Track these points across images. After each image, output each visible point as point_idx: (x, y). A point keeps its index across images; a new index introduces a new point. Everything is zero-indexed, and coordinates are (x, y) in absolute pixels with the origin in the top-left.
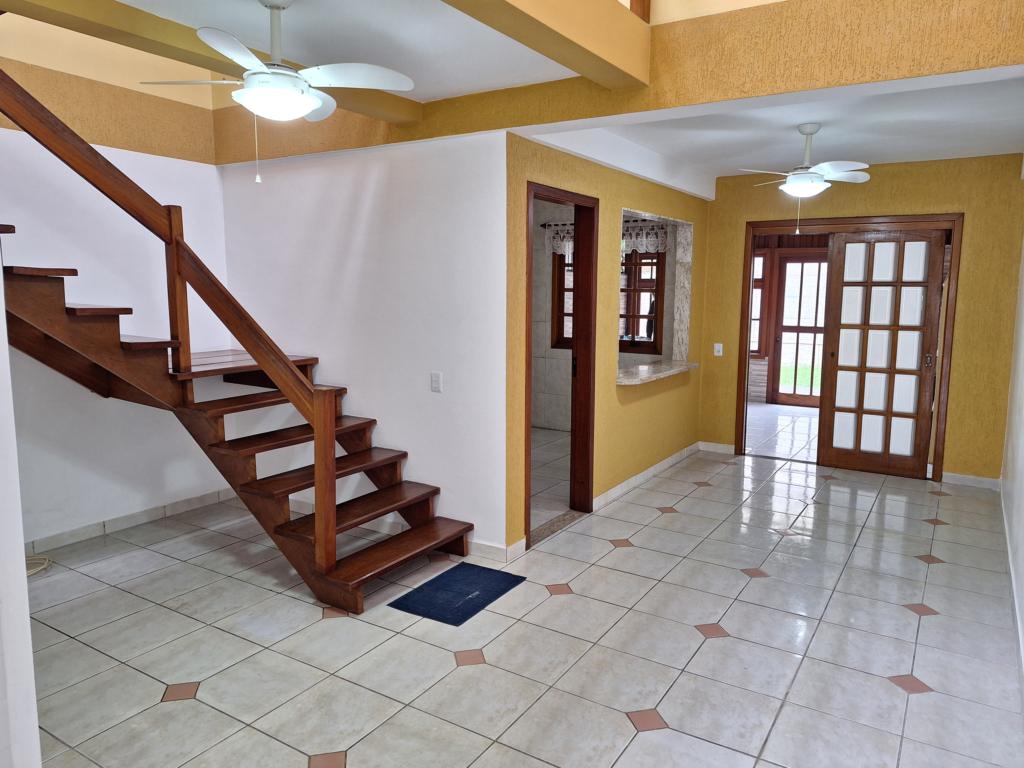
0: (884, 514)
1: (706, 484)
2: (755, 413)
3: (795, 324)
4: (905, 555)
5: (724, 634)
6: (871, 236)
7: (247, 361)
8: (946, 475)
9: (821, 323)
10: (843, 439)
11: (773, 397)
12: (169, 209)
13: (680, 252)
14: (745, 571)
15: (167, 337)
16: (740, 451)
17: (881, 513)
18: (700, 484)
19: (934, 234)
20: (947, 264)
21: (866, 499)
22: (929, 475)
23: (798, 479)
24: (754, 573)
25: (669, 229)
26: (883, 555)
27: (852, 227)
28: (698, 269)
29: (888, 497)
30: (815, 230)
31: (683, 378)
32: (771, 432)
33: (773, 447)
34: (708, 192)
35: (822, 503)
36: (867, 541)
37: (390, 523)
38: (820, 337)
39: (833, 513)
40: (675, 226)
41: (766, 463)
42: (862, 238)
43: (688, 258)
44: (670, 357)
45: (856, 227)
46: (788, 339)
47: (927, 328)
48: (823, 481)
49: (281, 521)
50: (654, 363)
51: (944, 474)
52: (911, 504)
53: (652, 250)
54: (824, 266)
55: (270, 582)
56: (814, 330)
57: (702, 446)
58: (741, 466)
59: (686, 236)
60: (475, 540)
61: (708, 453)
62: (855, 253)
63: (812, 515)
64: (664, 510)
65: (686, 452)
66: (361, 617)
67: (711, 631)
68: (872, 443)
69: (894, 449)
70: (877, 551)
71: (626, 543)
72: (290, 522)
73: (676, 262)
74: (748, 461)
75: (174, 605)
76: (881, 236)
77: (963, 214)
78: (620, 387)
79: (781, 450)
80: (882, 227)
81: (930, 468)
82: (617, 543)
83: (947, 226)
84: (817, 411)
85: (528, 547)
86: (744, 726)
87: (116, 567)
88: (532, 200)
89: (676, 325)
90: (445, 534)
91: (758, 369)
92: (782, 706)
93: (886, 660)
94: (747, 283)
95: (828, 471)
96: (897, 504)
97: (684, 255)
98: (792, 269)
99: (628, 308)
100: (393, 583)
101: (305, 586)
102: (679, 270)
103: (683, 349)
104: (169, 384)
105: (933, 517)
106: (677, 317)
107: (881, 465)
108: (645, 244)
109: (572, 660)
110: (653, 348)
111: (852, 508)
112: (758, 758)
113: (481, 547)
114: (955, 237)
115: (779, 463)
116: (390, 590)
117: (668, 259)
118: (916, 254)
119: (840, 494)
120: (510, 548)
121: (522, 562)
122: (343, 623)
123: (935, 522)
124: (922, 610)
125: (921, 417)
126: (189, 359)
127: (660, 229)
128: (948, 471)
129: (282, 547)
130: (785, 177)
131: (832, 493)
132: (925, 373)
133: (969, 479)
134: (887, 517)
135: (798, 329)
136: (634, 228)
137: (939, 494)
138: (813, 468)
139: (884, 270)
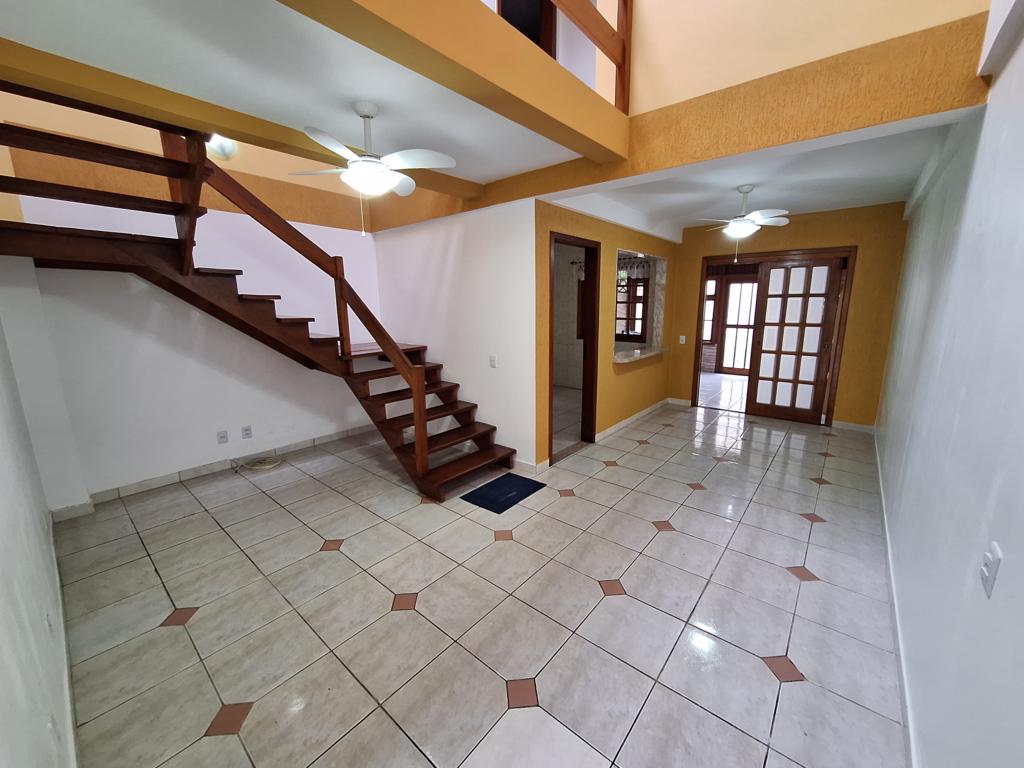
0: (789, 448)
1: (670, 425)
2: (705, 379)
3: (735, 323)
4: (802, 478)
5: (671, 528)
6: (789, 264)
7: (378, 349)
8: (835, 423)
9: (752, 323)
10: (764, 397)
11: (719, 369)
12: (335, 258)
13: (658, 277)
14: (690, 485)
15: (338, 335)
16: (695, 404)
17: (787, 448)
18: (666, 425)
19: (834, 262)
20: (843, 283)
21: (778, 437)
22: (823, 422)
23: (734, 422)
24: (696, 487)
25: (651, 264)
26: (787, 476)
27: (776, 258)
28: (669, 288)
29: (793, 436)
30: (749, 261)
31: (658, 358)
32: (716, 392)
33: (717, 403)
34: (677, 239)
35: (747, 440)
36: (776, 468)
37: (468, 446)
38: (751, 331)
39: (754, 445)
40: (655, 260)
41: (712, 412)
42: (782, 265)
43: (664, 281)
44: (651, 346)
45: (778, 258)
46: (730, 333)
47: (826, 326)
48: (748, 423)
49: (399, 445)
50: (641, 349)
51: (834, 422)
52: (807, 442)
53: (640, 277)
54: (756, 285)
55: (395, 479)
56: (748, 327)
57: (670, 400)
58: (694, 414)
59: (662, 267)
60: (518, 459)
61: (673, 405)
62: (776, 277)
63: (740, 447)
64: (641, 442)
65: (659, 404)
66: (443, 504)
67: (663, 526)
68: (784, 400)
69: (799, 405)
70: (783, 474)
71: (614, 464)
72: (404, 446)
73: (655, 284)
74: (700, 412)
75: (340, 490)
76: (796, 263)
77: (856, 247)
78: (616, 365)
79: (723, 404)
80: (797, 258)
81: (823, 417)
82: (608, 464)
83: (844, 255)
84: (747, 378)
85: (550, 465)
86: (679, 598)
87: (316, 466)
88: (553, 244)
89: (655, 325)
90: (500, 454)
91: (709, 353)
92: (707, 584)
93: (786, 555)
94: (702, 298)
95: (752, 418)
96: (798, 441)
97: (661, 279)
98: (734, 288)
99: (628, 314)
100: (465, 484)
101: (412, 483)
102: (657, 288)
103: (659, 339)
104: (339, 362)
105: (824, 451)
106: (655, 319)
107: (788, 416)
108: (636, 274)
109: (568, 541)
110: (640, 339)
111: (768, 444)
112: (687, 623)
113: (520, 464)
114: (850, 262)
115: (721, 412)
116: (462, 489)
117: (650, 282)
118: (820, 275)
119: (760, 433)
120: (539, 465)
121: (546, 474)
122: (433, 507)
123: (826, 455)
124: (813, 518)
125: (819, 384)
126: (350, 348)
127: (646, 263)
128: (837, 419)
129: (400, 459)
130: (727, 223)
131: (755, 434)
132: (824, 356)
133: (852, 426)
134: (791, 450)
135: (737, 326)
136: (629, 263)
137: (829, 435)
138: (743, 415)
139: (797, 286)
